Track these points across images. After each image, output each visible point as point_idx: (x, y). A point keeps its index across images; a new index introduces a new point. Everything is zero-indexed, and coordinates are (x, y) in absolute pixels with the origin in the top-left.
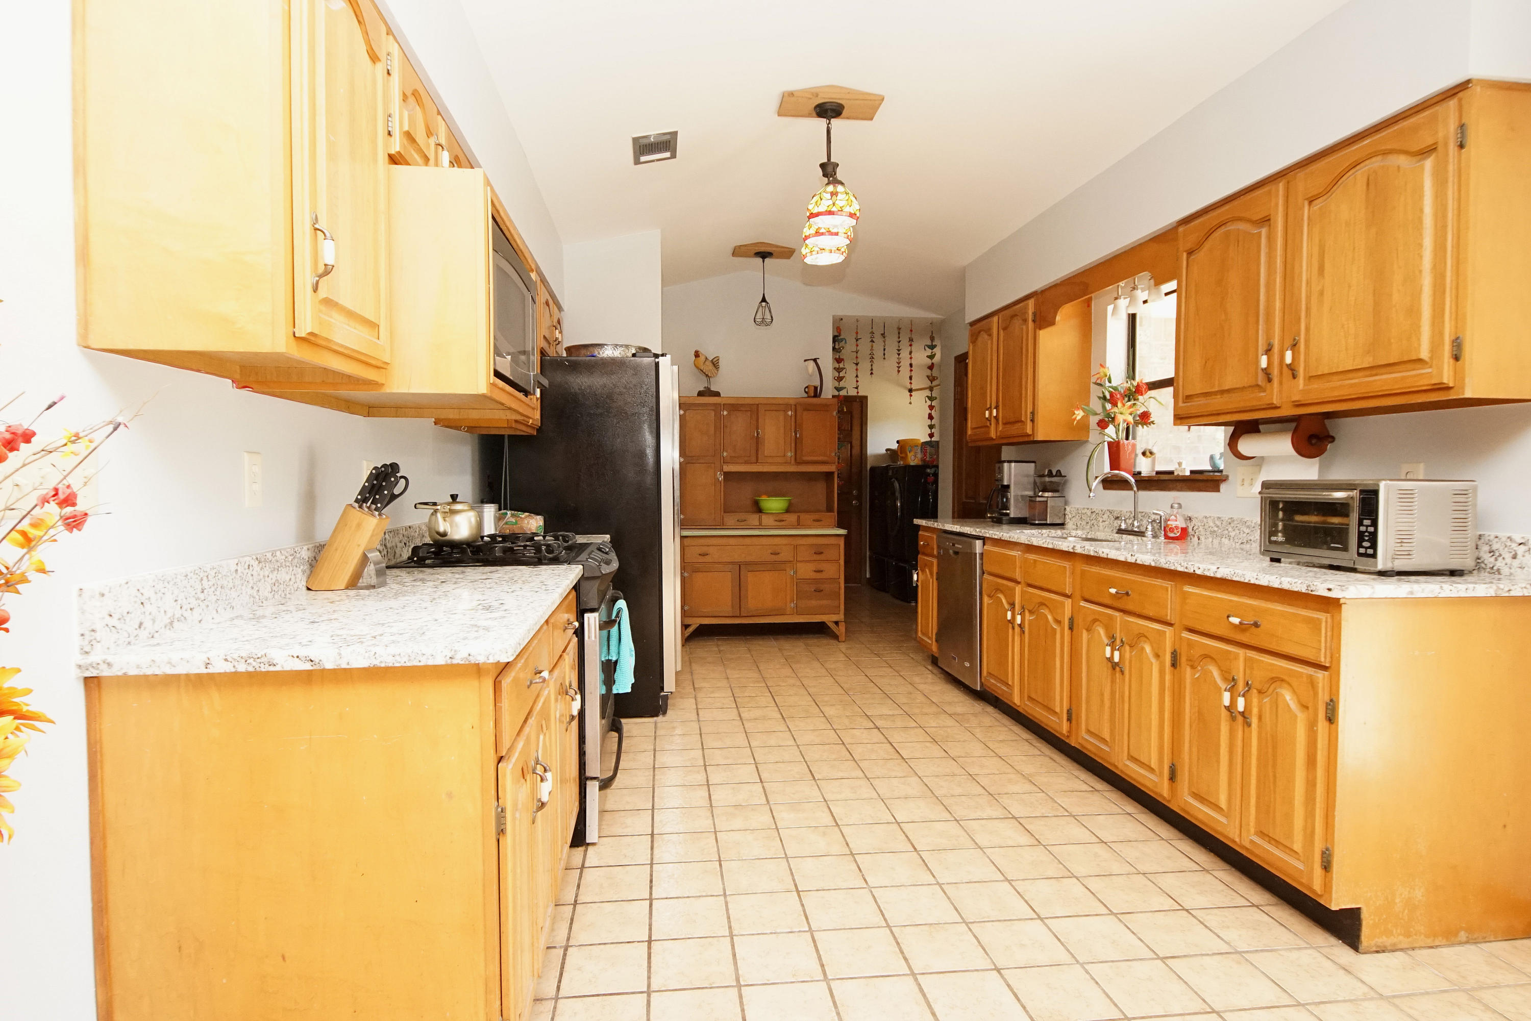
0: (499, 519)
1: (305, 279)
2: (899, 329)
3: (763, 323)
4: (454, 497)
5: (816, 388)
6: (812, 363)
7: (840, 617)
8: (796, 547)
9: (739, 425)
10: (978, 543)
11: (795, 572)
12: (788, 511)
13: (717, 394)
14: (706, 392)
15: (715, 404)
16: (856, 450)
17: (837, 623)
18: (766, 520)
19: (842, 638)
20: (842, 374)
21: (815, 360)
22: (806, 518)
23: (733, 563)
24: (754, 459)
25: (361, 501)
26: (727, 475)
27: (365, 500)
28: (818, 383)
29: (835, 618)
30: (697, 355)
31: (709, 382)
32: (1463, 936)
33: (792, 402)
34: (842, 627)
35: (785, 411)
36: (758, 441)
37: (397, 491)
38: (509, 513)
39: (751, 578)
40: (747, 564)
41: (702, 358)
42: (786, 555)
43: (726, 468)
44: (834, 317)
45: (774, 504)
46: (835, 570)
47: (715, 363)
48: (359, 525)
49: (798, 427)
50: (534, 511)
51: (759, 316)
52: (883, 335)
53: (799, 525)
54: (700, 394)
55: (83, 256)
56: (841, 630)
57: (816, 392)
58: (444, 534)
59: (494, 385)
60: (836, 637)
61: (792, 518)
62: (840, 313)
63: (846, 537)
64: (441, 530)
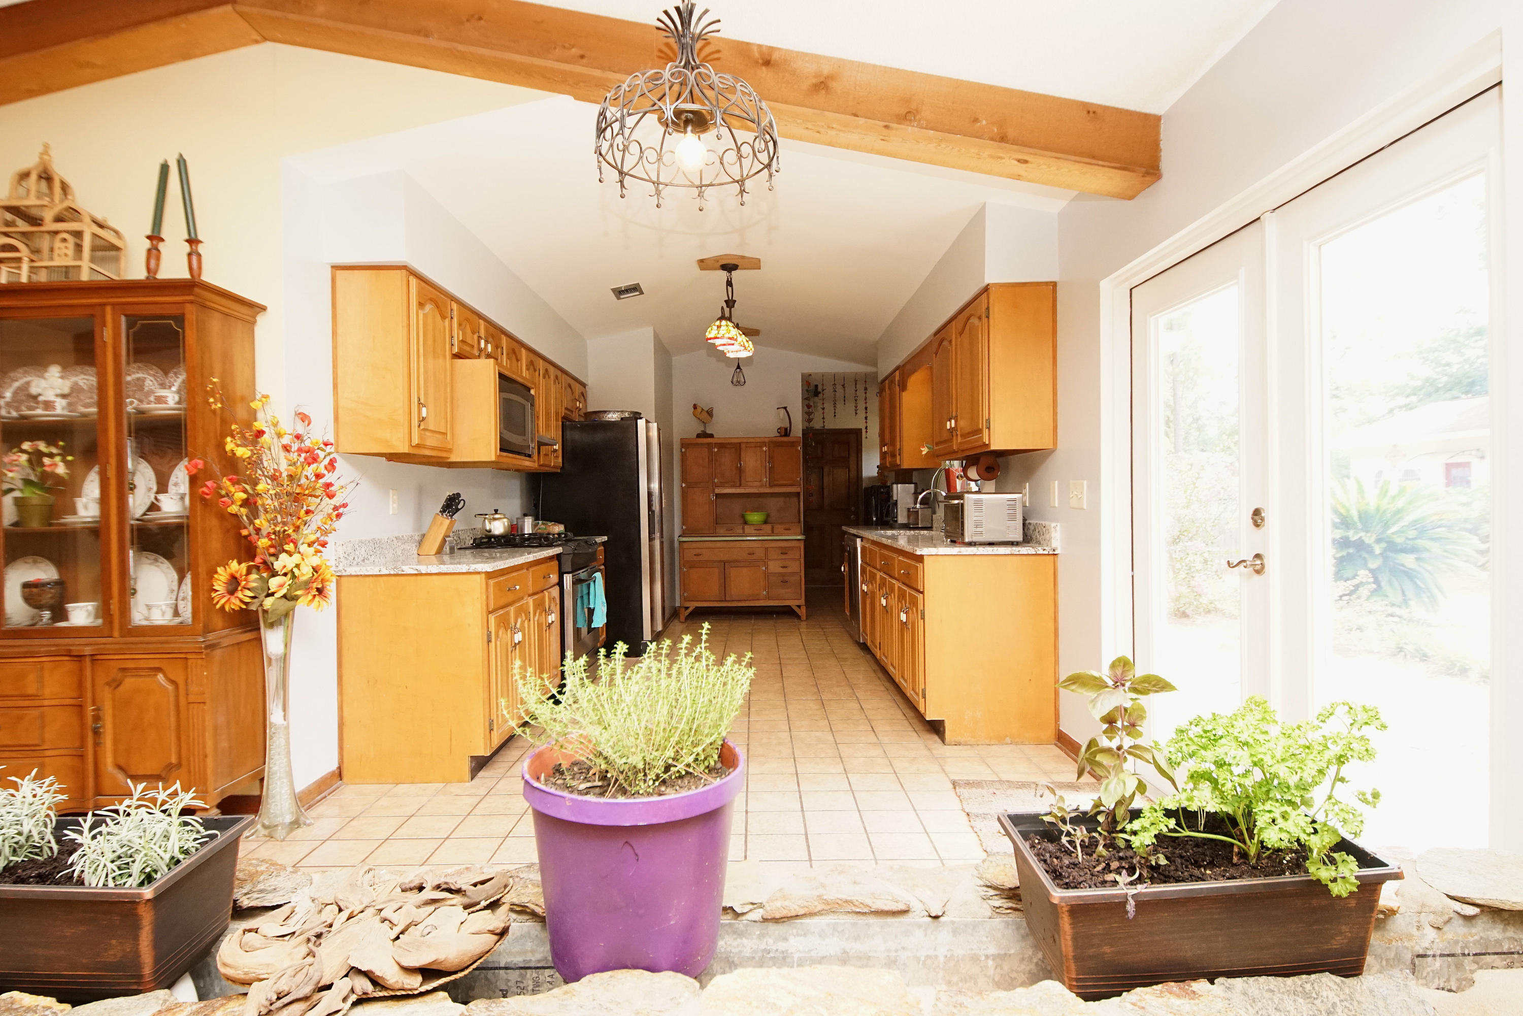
0: (534, 526)
1: (415, 422)
2: (856, 381)
3: (738, 383)
4: (496, 511)
5: (786, 429)
6: (783, 411)
7: (802, 602)
8: (767, 549)
9: (727, 459)
10: (858, 540)
11: (767, 568)
12: (766, 522)
13: (711, 436)
14: (704, 435)
15: (708, 444)
16: (853, 474)
17: (799, 607)
18: (748, 529)
19: (804, 617)
20: (811, 417)
21: (785, 408)
22: (779, 528)
23: (720, 561)
24: (738, 484)
25: (443, 511)
26: (718, 496)
27: (444, 511)
28: (788, 425)
29: (798, 603)
30: (695, 407)
31: (705, 427)
32: (1008, 740)
33: (767, 440)
34: (804, 609)
35: (761, 447)
36: (740, 470)
37: (460, 507)
38: (540, 522)
39: (733, 572)
40: (729, 562)
41: (699, 410)
42: (760, 554)
43: (717, 491)
44: (802, 375)
45: (755, 517)
46: (796, 566)
47: (710, 413)
48: (441, 524)
49: (771, 459)
50: (558, 521)
51: (735, 380)
52: (843, 386)
53: (773, 533)
54: (698, 436)
55: (336, 419)
56: (802, 612)
57: (786, 432)
58: (490, 531)
59: (500, 456)
60: (798, 617)
61: (768, 528)
62: (807, 371)
63: (805, 541)
64: (488, 528)
